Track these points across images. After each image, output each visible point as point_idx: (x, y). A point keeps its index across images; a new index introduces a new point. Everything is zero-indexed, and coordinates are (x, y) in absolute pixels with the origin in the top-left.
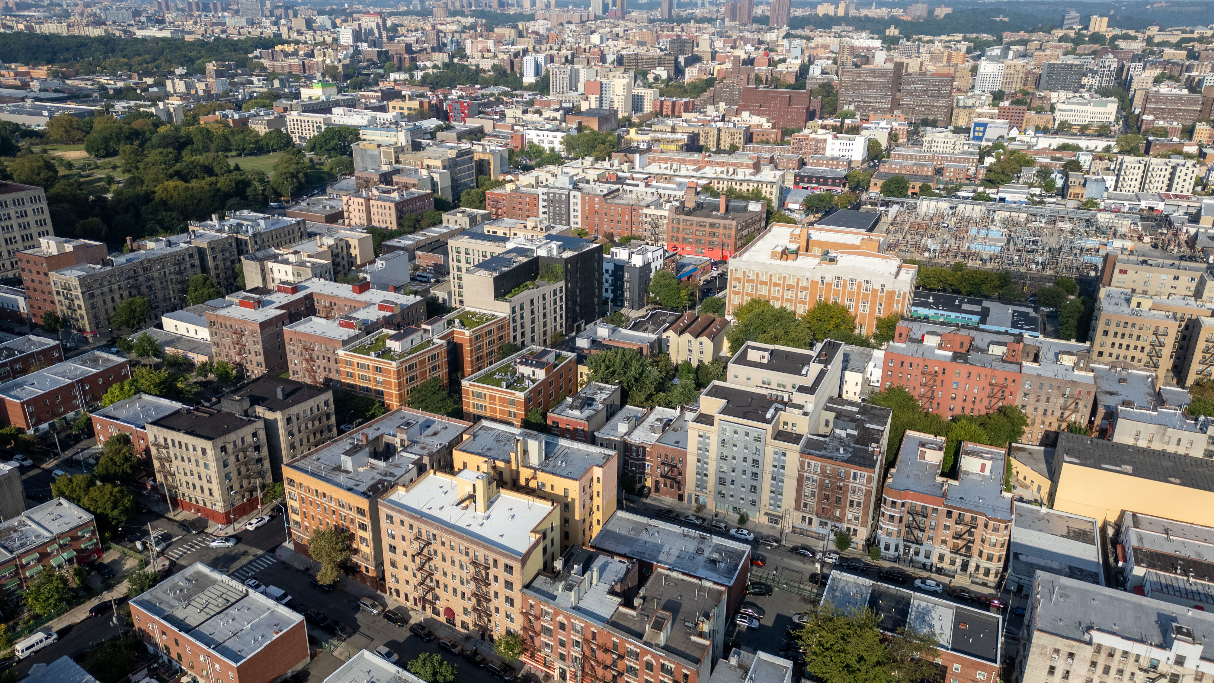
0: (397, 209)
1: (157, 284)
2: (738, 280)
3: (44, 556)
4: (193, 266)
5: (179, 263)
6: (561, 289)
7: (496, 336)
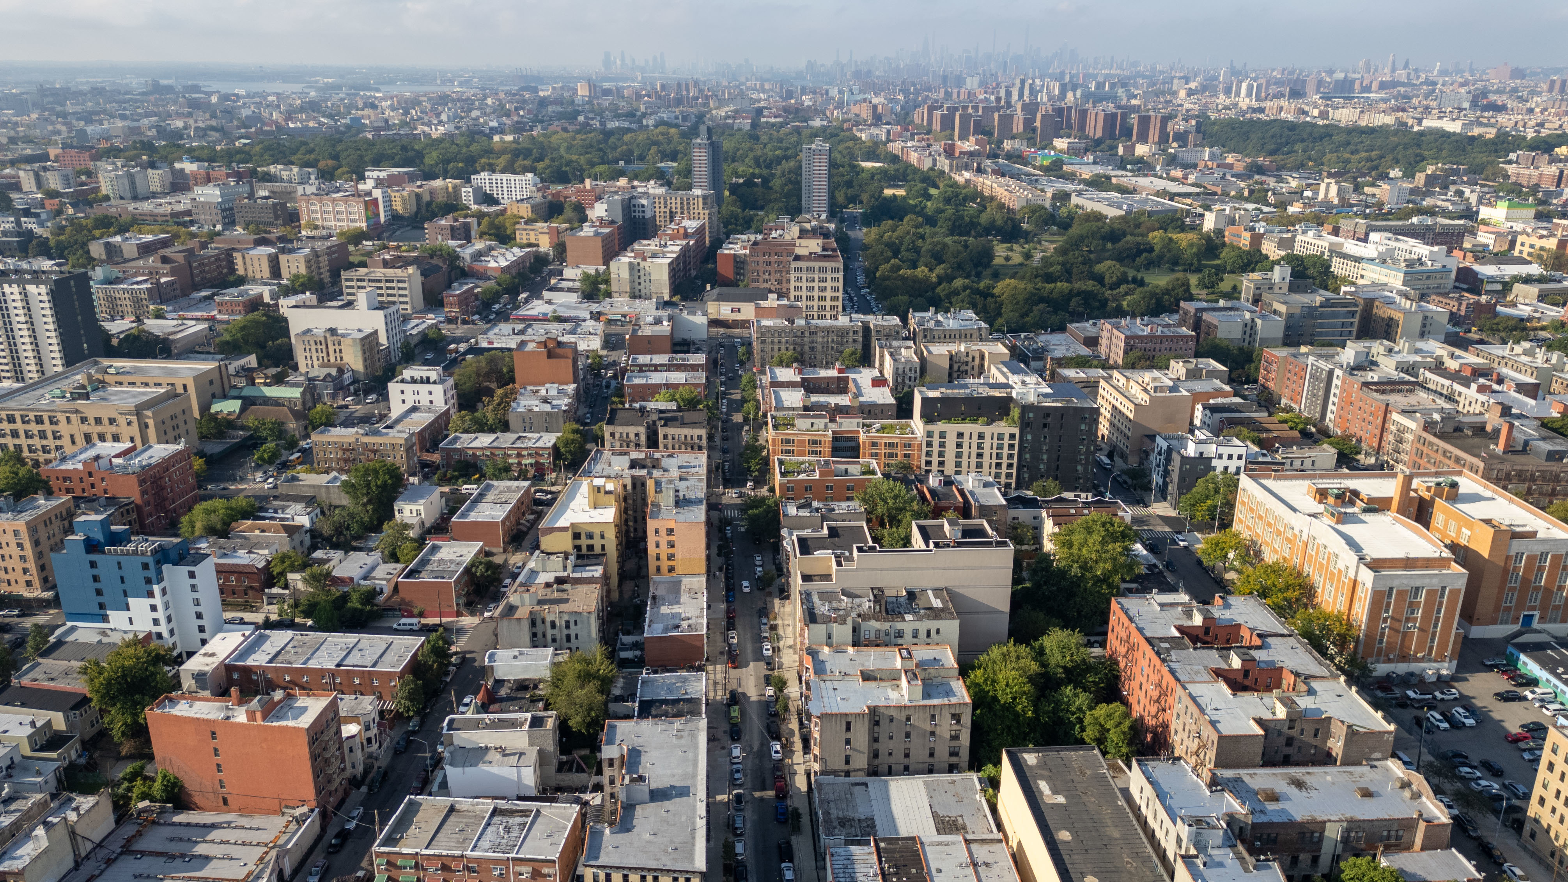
0: (1126, 344)
1: (819, 347)
2: (1243, 503)
3: (519, 455)
4: (854, 341)
5: (842, 336)
6: (1012, 436)
7: (899, 452)
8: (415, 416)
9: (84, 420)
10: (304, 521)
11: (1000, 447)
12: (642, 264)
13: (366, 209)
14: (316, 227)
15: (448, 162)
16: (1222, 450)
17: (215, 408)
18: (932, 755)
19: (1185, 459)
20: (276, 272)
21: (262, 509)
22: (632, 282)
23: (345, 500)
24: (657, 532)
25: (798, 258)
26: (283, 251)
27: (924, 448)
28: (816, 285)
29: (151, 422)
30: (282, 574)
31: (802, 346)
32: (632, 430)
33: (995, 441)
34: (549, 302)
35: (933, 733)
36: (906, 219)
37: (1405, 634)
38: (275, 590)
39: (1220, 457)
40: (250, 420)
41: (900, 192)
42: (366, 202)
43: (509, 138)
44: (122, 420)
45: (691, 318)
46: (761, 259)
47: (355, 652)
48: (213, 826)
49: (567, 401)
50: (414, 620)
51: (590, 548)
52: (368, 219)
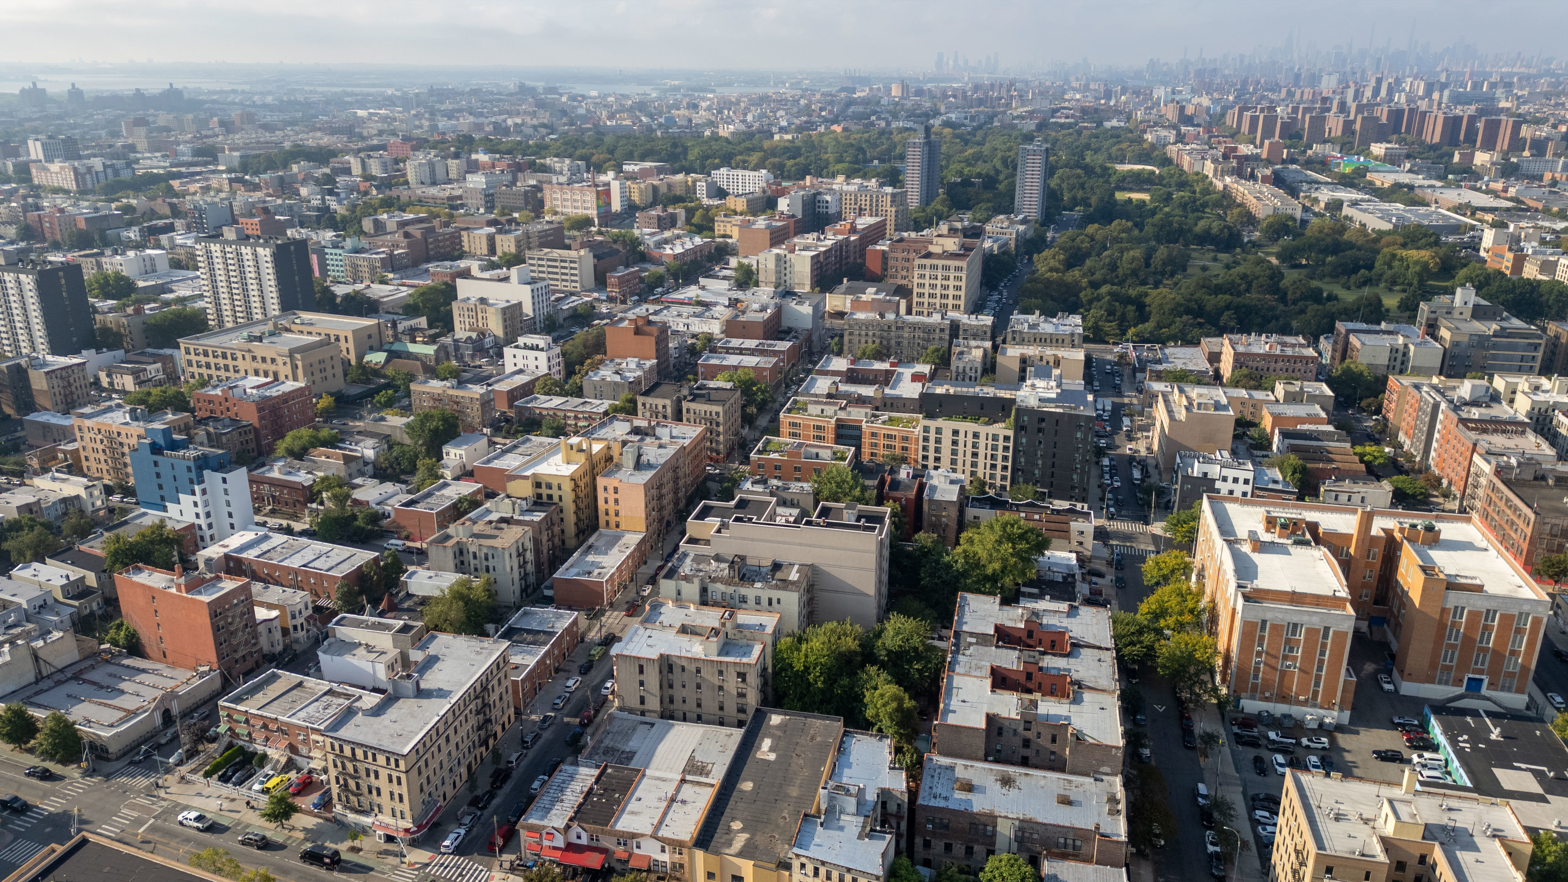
1: (906, 342)
2: (1202, 525)
4: (941, 339)
6: (1006, 438)
7: (897, 444)
8: (517, 377)
9: (254, 358)
10: (370, 453)
11: (995, 448)
12: (789, 256)
13: (598, 198)
14: (556, 213)
15: (708, 157)
16: (1226, 472)
17: (367, 358)
18: (721, 708)
19: (1187, 478)
20: (492, 250)
21: (343, 441)
22: (778, 272)
23: (407, 440)
24: (606, 489)
25: (929, 255)
26: (500, 232)
27: (921, 443)
28: (939, 282)
29: (299, 364)
30: (320, 492)
31: (889, 340)
32: (660, 402)
33: (990, 442)
34: (703, 288)
35: (721, 688)
36: (1115, 223)
37: (1283, 674)
38: (314, 506)
39: (1225, 479)
40: (390, 371)
41: (1145, 197)
42: (598, 192)
43: (789, 137)
44: (280, 361)
45: (798, 308)
46: (900, 255)
47: (323, 558)
48: (144, 671)
49: (639, 373)
50: (400, 542)
51: (550, 497)
52: (598, 207)
